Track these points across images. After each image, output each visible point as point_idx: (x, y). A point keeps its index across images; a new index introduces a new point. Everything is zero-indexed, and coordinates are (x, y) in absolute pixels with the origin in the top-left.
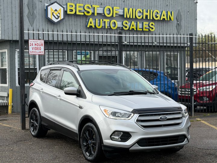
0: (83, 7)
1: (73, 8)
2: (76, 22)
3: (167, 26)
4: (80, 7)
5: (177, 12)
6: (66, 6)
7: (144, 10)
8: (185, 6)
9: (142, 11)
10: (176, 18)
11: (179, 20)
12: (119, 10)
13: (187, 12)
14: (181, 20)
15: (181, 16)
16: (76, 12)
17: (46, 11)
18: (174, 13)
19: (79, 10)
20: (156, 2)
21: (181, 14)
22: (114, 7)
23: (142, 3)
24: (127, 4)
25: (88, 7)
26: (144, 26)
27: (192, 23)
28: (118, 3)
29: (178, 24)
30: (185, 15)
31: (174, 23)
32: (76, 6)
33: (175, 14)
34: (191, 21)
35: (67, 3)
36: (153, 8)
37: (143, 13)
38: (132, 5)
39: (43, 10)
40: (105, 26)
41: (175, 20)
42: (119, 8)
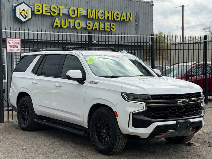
0: (49, 8)
1: (40, 9)
2: (42, 22)
3: (126, 26)
4: (46, 7)
5: (136, 14)
6: (33, 6)
7: (106, 11)
8: (143, 8)
9: (104, 13)
10: (135, 19)
11: (137, 21)
12: (82, 11)
13: (144, 13)
14: (139, 21)
15: (139, 17)
16: (43, 12)
17: (14, 10)
18: (133, 14)
19: (46, 10)
20: (116, 4)
21: (139, 16)
22: (78, 8)
23: (104, 5)
24: (90, 6)
25: (53, 7)
26: (106, 26)
27: (149, 24)
28: (81, 4)
29: (137, 25)
30: (143, 17)
31: (133, 24)
32: (43, 6)
33: (133, 16)
34: (148, 22)
35: (34, 4)
36: (113, 10)
37: (105, 14)
38: (95, 6)
39: (11, 10)
40: (70, 26)
41: (134, 21)
42: (82, 9)
